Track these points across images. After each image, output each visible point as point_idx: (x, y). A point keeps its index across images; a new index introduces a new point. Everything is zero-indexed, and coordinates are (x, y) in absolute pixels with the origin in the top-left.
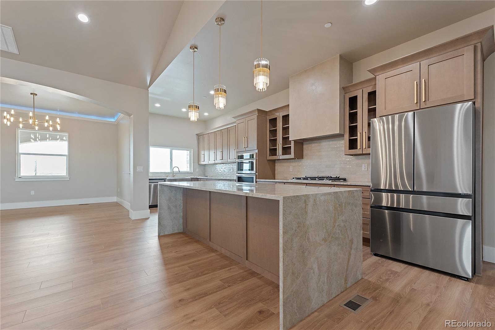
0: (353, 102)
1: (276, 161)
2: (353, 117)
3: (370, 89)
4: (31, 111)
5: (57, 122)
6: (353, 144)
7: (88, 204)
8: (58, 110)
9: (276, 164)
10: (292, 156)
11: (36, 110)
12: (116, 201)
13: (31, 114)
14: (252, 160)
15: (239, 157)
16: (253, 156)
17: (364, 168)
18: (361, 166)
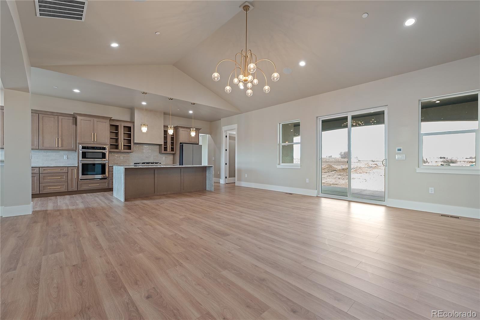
2: (165, 138)
6: (165, 149)
10: (132, 151)
14: (103, 151)
15: (83, 148)
16: (104, 149)
17: (164, 158)
18: (163, 158)
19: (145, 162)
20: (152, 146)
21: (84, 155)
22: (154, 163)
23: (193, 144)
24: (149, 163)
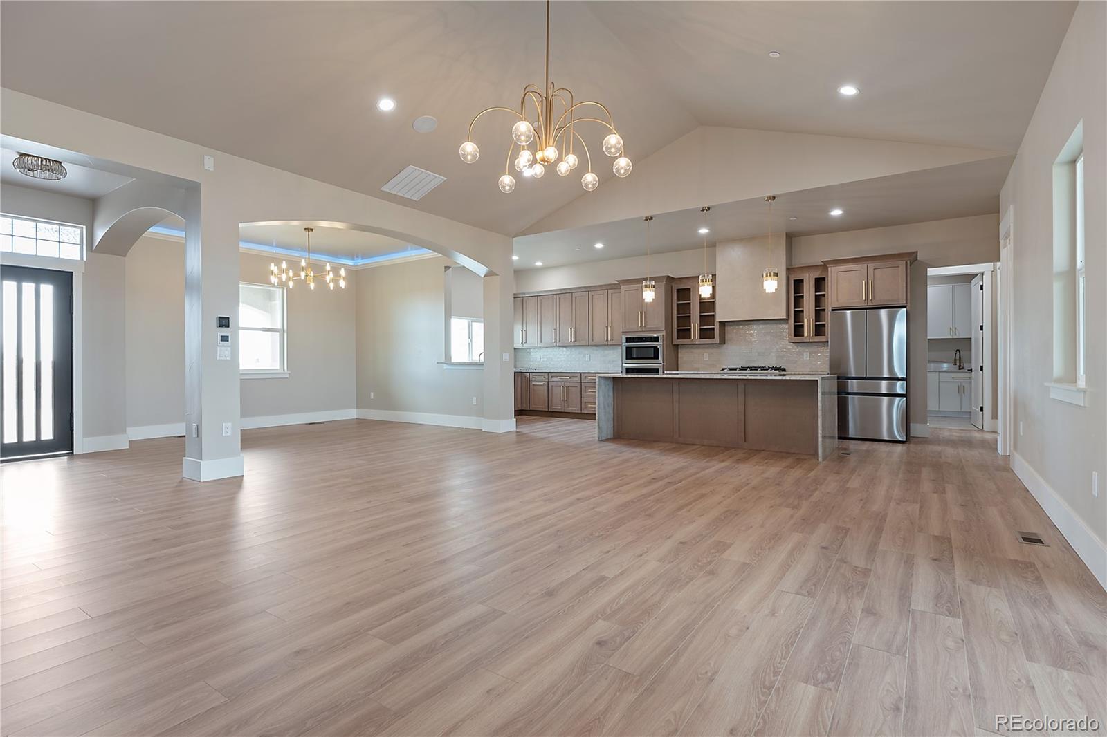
0: (798, 284)
1: (679, 346)
2: (798, 301)
3: (817, 275)
4: (304, 258)
5: (340, 276)
6: (798, 331)
7: (323, 423)
8: (274, 245)
9: (679, 350)
10: (717, 340)
11: (313, 256)
12: (355, 418)
13: (303, 264)
14: (655, 344)
15: (628, 340)
16: (656, 339)
17: (806, 356)
18: (803, 355)
19: (756, 365)
20: (761, 326)
21: (629, 354)
22: (769, 367)
23: (866, 309)
24: (756, 368)
